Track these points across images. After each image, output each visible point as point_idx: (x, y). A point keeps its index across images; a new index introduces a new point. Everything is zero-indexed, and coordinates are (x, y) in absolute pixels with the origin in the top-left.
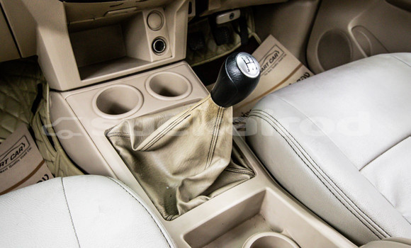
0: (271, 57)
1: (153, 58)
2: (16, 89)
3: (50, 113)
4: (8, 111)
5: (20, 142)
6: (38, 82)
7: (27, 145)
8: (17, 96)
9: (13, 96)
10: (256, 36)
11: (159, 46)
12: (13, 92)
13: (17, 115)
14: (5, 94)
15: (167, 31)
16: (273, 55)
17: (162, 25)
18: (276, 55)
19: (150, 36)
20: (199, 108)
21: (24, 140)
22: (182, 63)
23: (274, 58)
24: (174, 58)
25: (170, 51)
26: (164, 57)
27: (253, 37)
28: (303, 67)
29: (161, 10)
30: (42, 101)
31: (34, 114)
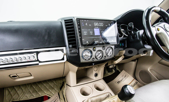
0: (124, 76)
1: (95, 78)
2: (57, 82)
3: (65, 91)
4: (54, 88)
5: (55, 98)
6: (63, 81)
7: (57, 99)
8: (57, 84)
9: (56, 84)
10: (119, 70)
11: (96, 75)
12: (56, 82)
13: (56, 89)
14: (54, 83)
15: (99, 71)
16: (125, 76)
17: (97, 70)
18: (126, 76)
19: (94, 73)
20: (114, 99)
21: (57, 98)
22: (102, 80)
23: (125, 77)
24: (100, 78)
25: (99, 76)
26: (98, 78)
27: (118, 70)
28: (135, 80)
29: (97, 66)
30: (63, 87)
31: (61, 90)
